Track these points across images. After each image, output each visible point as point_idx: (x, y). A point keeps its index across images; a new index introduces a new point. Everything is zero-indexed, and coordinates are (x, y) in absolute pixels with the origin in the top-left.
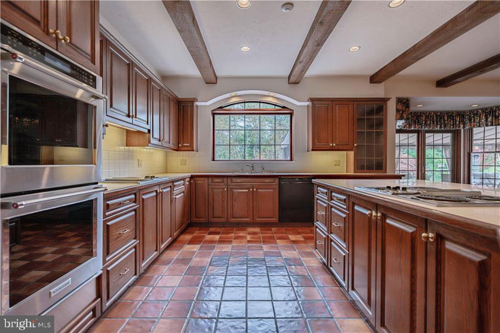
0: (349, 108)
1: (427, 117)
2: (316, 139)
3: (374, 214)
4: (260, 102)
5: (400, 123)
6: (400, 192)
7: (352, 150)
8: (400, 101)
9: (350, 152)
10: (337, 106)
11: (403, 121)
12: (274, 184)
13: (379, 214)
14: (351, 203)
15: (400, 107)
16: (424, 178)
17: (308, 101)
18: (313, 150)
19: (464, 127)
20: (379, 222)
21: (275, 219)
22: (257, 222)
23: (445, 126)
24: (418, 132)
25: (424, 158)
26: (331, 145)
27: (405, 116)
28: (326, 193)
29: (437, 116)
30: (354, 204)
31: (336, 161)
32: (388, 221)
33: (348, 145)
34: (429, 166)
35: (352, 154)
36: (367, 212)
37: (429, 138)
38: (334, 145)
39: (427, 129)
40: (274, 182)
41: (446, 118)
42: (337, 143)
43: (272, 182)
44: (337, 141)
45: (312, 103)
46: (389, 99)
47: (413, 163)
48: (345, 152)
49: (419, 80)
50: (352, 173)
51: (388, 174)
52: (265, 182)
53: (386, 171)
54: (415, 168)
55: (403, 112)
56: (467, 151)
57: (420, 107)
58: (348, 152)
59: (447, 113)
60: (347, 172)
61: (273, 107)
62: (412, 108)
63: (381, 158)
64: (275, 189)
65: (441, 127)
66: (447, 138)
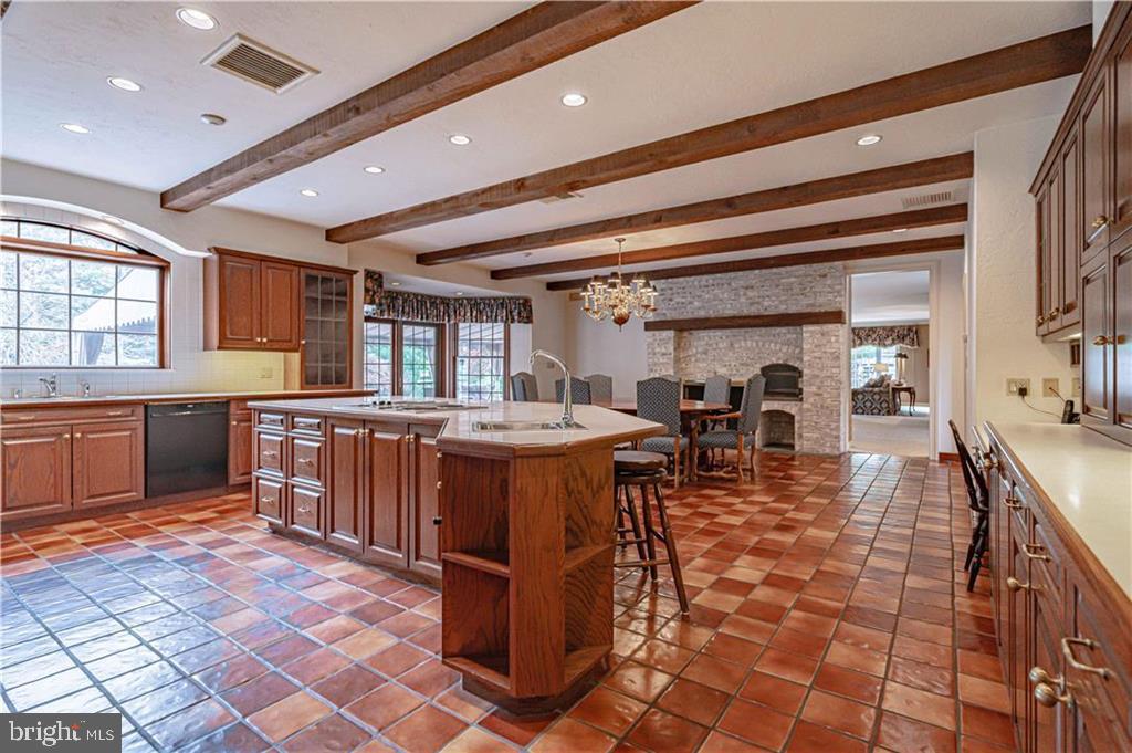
0: (291, 276)
1: (405, 301)
2: (228, 328)
3: (361, 431)
4: (71, 229)
5: (369, 309)
6: (385, 406)
7: (296, 350)
8: (369, 274)
9: (293, 354)
10: (269, 271)
11: (374, 307)
12: (134, 418)
13: (367, 431)
14: (329, 427)
15: (370, 285)
16: (400, 393)
17: (209, 250)
18: (219, 348)
19: (449, 321)
20: (367, 440)
21: (137, 494)
22: (84, 507)
23: (427, 318)
24: (393, 322)
25: (402, 364)
26: (259, 340)
27: (377, 301)
28: (282, 420)
29: (417, 301)
30: (333, 426)
31: (264, 369)
32: (376, 435)
33: (290, 341)
34: (407, 376)
35: (296, 357)
36: (352, 432)
37: (408, 331)
38: (265, 340)
39: (404, 319)
40: (132, 415)
41: (428, 305)
42: (271, 338)
43: (126, 416)
44: (270, 334)
45: (220, 258)
46: (356, 272)
47: (386, 370)
48: (282, 354)
49: (398, 250)
50: (297, 391)
51: (354, 390)
52: (109, 417)
53: (351, 387)
54: (389, 378)
55: (374, 293)
56: (452, 354)
57: (396, 286)
58: (288, 354)
59: (430, 297)
60: (285, 389)
61: (112, 247)
62: (386, 286)
63: (343, 365)
64: (135, 429)
65: (422, 318)
66: (431, 333)
